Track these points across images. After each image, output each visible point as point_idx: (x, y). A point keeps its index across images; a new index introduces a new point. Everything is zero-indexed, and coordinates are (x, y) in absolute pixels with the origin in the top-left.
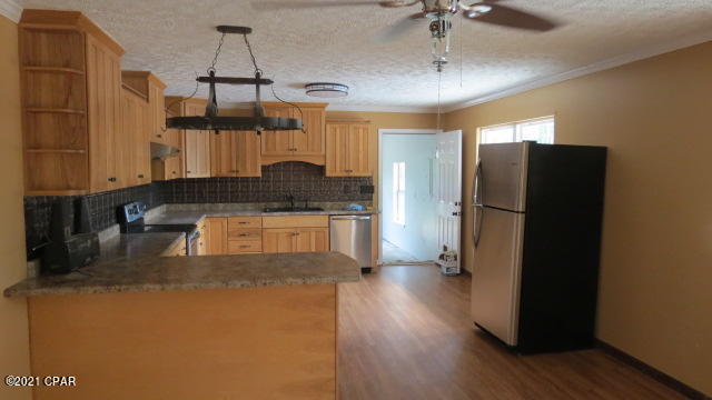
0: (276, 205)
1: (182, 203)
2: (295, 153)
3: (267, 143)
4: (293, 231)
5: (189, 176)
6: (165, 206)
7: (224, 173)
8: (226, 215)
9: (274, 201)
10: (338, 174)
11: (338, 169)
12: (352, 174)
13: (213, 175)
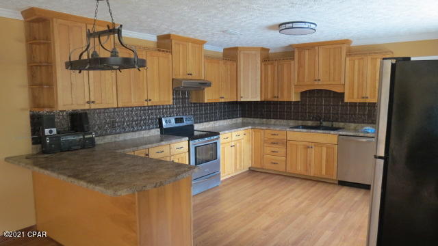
0: (310, 123)
1: (251, 117)
2: (320, 83)
3: (298, 76)
4: (310, 145)
5: (242, 100)
6: (241, 118)
7: (269, 98)
8: (263, 128)
9: (309, 120)
10: (356, 100)
11: (355, 96)
12: (368, 101)
13: (263, 100)
